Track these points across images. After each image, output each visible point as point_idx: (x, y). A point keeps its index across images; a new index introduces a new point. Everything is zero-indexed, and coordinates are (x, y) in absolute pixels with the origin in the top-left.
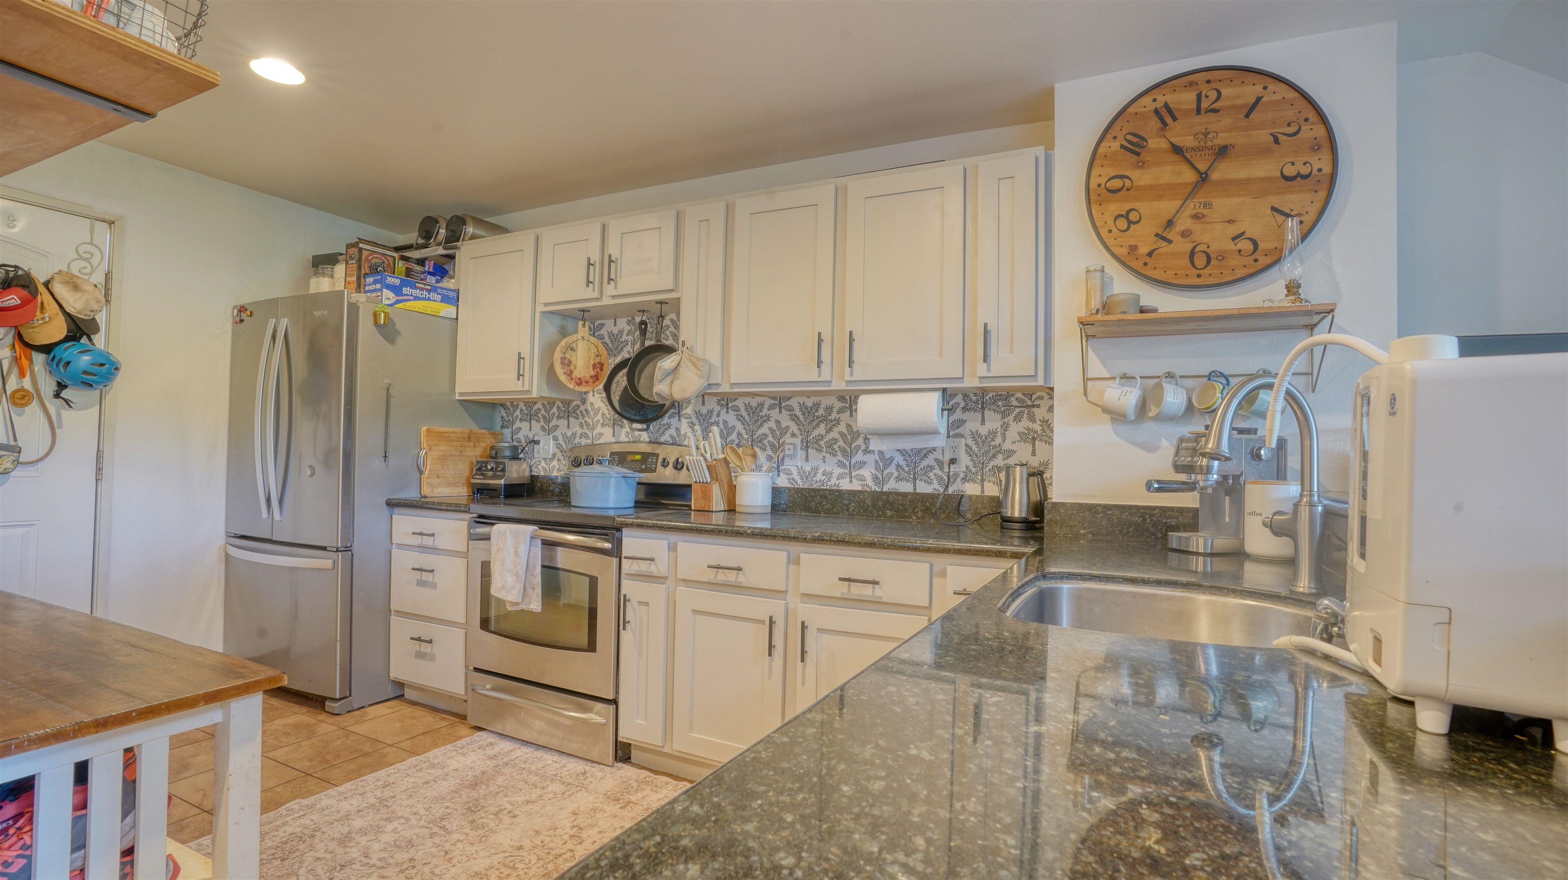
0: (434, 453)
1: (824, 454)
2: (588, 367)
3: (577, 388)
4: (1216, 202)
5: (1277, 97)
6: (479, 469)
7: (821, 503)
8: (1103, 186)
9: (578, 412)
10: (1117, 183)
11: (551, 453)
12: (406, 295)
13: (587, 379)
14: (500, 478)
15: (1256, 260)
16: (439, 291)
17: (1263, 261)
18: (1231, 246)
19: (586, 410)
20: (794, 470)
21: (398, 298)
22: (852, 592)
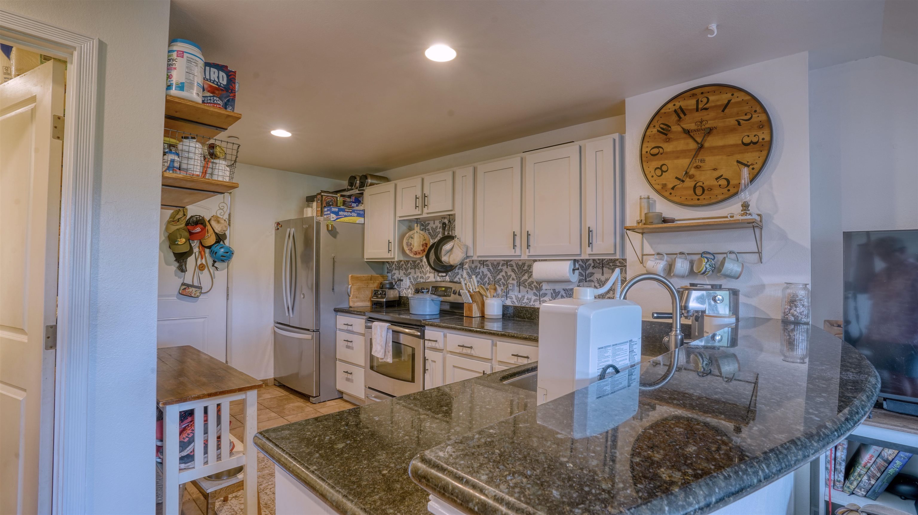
0: (355, 287)
1: (527, 289)
2: (420, 246)
3: (415, 256)
4: (707, 159)
5: (739, 99)
6: (375, 294)
7: (526, 314)
8: (649, 152)
9: (419, 266)
10: (656, 151)
11: (408, 286)
12: (341, 215)
13: (419, 252)
14: (383, 298)
15: (729, 190)
16: (356, 212)
17: (733, 191)
18: (715, 183)
19: (423, 265)
20: (514, 297)
21: (337, 217)
22: (519, 361)
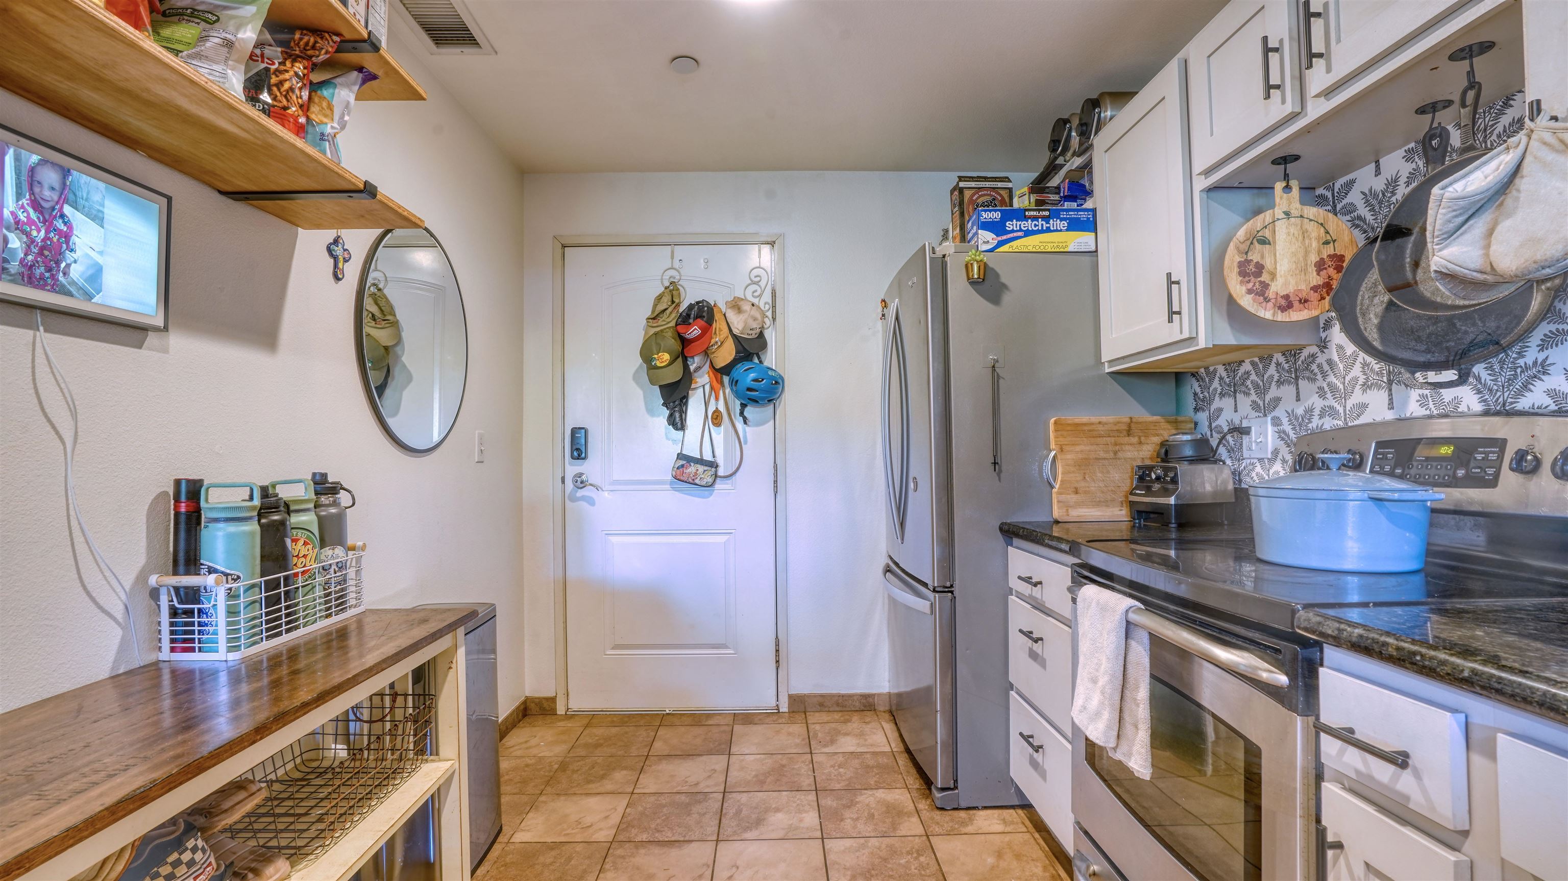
0: (1069, 456)
6: (1141, 479)
9: (1314, 367)
11: (1270, 448)
12: (1013, 231)
13: (1303, 295)
14: (1166, 493)
16: (1063, 215)
19: (1330, 362)
21: (1000, 239)
